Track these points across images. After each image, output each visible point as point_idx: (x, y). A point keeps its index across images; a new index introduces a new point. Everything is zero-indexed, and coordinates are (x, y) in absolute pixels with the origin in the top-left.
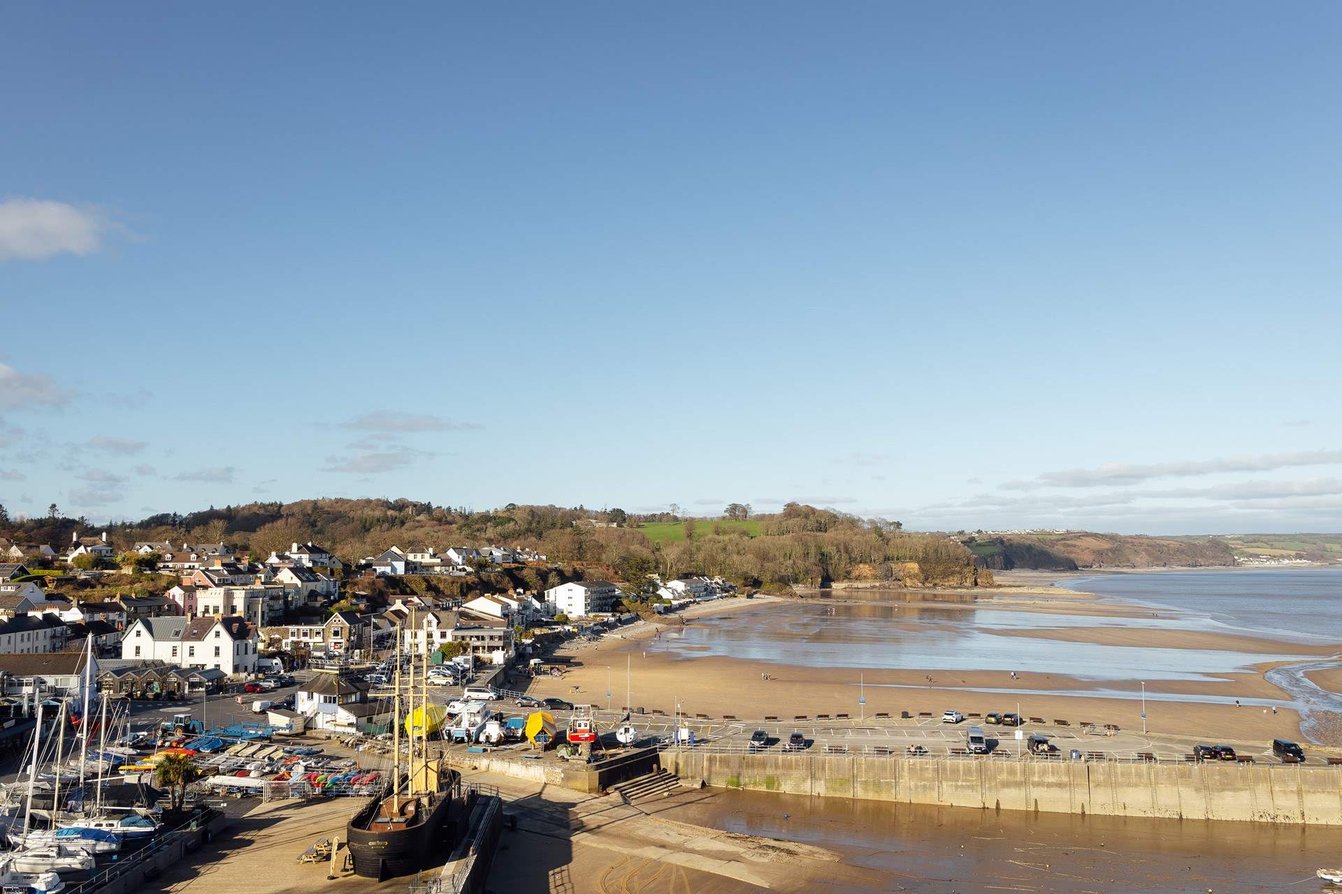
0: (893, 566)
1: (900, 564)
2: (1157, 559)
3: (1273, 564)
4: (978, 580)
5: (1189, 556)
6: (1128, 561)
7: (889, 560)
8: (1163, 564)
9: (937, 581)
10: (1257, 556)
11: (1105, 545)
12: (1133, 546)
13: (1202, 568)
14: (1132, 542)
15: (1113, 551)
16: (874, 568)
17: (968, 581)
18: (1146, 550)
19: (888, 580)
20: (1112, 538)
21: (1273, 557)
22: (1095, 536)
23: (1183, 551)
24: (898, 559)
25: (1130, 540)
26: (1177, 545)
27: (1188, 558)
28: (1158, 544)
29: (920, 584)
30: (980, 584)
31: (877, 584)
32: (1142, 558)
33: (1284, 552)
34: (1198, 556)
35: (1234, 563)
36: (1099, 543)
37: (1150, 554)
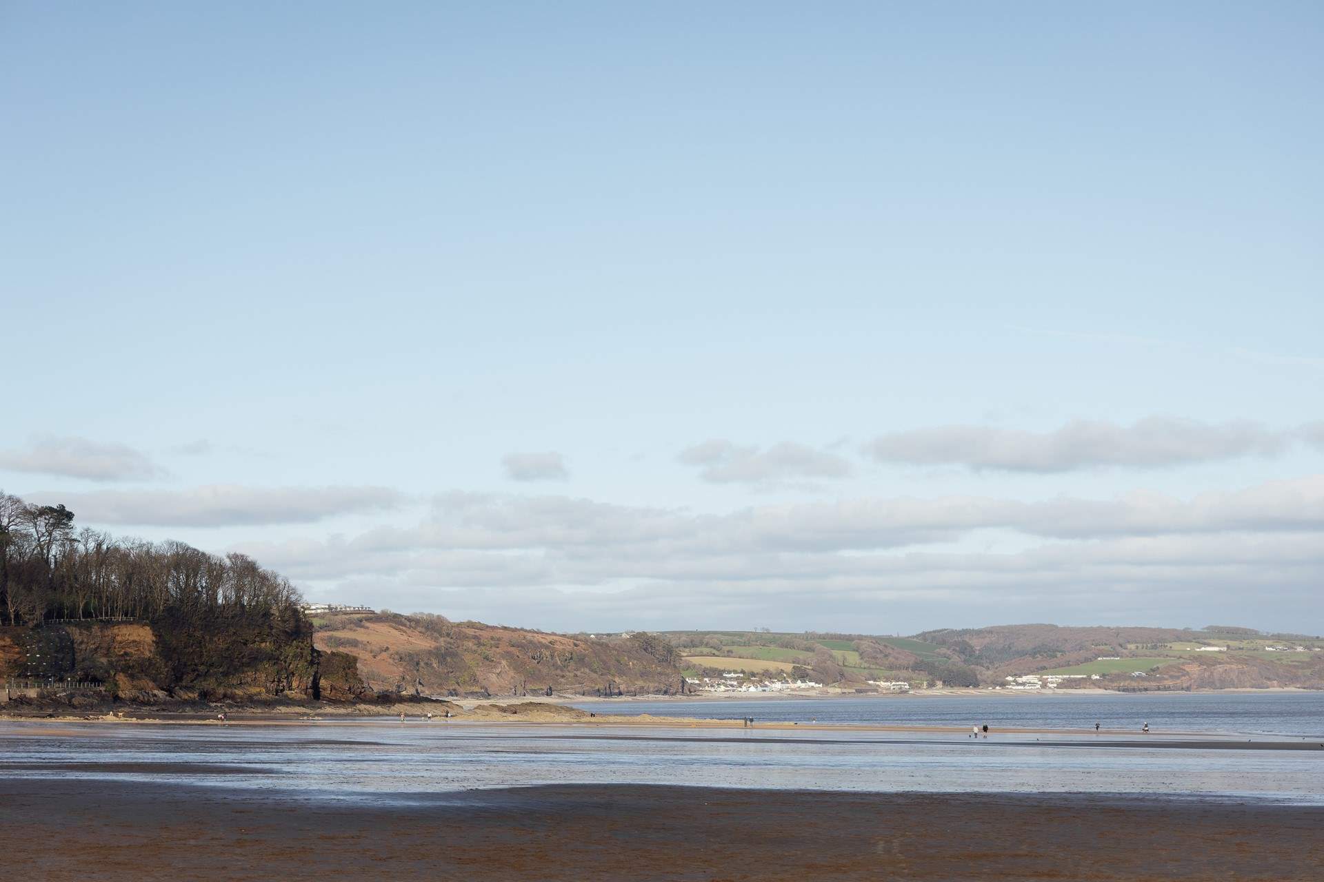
0: (76, 634)
1: (95, 629)
2: (533, 676)
3: (753, 690)
4: (323, 682)
5: (596, 672)
6: (475, 680)
7: (60, 616)
8: (545, 688)
9: (209, 684)
10: (717, 674)
11: (422, 643)
12: (479, 644)
13: (623, 698)
14: (475, 637)
15: (442, 656)
16: (18, 640)
17: (294, 684)
18: (508, 655)
19: (61, 680)
20: (432, 626)
21: (749, 677)
22: (394, 620)
23: (581, 661)
24: (87, 614)
25: (470, 632)
26: (569, 646)
27: (594, 676)
28: (531, 642)
29: (161, 694)
30: (327, 693)
31: (32, 693)
32: (499, 676)
33: (772, 666)
34: (613, 671)
35: (683, 687)
36: (405, 637)
37: (517, 666)
